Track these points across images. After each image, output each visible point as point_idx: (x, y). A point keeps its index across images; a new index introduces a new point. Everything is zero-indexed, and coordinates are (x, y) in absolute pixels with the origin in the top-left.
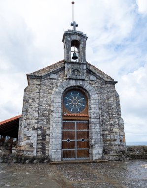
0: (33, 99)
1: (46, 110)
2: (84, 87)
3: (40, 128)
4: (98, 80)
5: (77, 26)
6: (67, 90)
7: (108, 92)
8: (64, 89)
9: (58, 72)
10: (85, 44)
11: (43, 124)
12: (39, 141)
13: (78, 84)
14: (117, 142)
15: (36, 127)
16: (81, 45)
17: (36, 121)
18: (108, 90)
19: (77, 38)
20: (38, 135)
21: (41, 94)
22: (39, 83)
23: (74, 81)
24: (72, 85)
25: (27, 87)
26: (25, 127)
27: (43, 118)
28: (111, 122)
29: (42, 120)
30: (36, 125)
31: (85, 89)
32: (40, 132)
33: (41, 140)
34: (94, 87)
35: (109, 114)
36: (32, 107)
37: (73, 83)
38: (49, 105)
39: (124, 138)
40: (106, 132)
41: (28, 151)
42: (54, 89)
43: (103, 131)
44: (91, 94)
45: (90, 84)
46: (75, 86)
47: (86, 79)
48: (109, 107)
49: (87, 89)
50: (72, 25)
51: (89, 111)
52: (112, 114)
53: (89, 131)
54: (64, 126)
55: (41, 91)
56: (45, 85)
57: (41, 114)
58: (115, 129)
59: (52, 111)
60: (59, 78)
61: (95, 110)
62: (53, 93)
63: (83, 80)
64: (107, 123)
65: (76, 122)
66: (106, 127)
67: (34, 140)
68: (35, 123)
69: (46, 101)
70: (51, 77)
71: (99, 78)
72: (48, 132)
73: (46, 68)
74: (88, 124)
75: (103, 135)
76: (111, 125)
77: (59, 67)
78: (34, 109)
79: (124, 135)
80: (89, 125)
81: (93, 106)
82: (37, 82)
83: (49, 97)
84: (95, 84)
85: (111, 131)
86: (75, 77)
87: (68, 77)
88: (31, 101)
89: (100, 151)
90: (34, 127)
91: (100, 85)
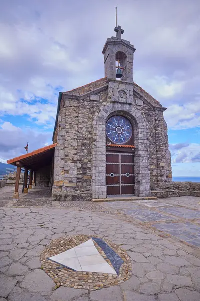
0: (71, 125)
1: (86, 139)
2: (131, 113)
3: (81, 161)
4: (145, 105)
5: (122, 32)
6: (111, 115)
7: (156, 120)
8: (109, 113)
9: (99, 93)
10: (132, 58)
11: (83, 155)
12: (80, 176)
13: (125, 109)
14: (164, 178)
15: (76, 159)
16: (128, 60)
17: (76, 152)
18: (156, 118)
19: (123, 49)
20: (78, 168)
21: (80, 119)
23: (120, 105)
24: (118, 110)
26: (63, 159)
27: (83, 148)
28: (158, 155)
29: (82, 150)
30: (76, 156)
31: (131, 116)
32: (79, 165)
33: (81, 174)
34: (142, 114)
35: (157, 146)
36: (70, 134)
37: (119, 107)
38: (90, 133)
39: (171, 173)
40: (153, 167)
41: (67, 187)
42: (97, 114)
43: (150, 164)
44: (138, 122)
45: (138, 109)
46: (121, 111)
47: (134, 104)
48: (157, 137)
49: (134, 115)
50: (116, 30)
51: (135, 142)
52: (160, 146)
53: (134, 165)
54: (109, 158)
55: (80, 115)
56: (85, 108)
57: (80, 144)
58: (163, 164)
59: (95, 140)
60: (101, 101)
61: (143, 141)
62: (95, 118)
63: (130, 104)
64: (154, 156)
65: (120, 154)
66: (153, 160)
67: (74, 173)
68: (75, 154)
69: (86, 128)
70: (91, 99)
71: (146, 102)
72: (89, 165)
73: (86, 86)
74: (134, 156)
75: (150, 169)
76: (158, 158)
77: (102, 86)
78: (73, 137)
79: (170, 170)
80: (135, 158)
81: (140, 136)
82: (74, 103)
83: (90, 123)
84: (142, 109)
85: (158, 165)
86: (121, 100)
87: (113, 100)
88: (68, 127)
89: (148, 187)
90: (73, 159)
91: (147, 111)
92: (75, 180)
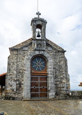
0: (13, 63)
1: (21, 70)
2: (44, 55)
3: (18, 80)
4: (53, 50)
5: (40, 14)
6: (34, 57)
7: (60, 58)
8: (32, 56)
9: (28, 46)
10: (45, 27)
11: (19, 78)
12: (18, 88)
13: (41, 53)
14: (65, 89)
15: (16, 80)
16: (43, 28)
17: (16, 76)
18: (60, 56)
19: (40, 23)
20: (17, 84)
21: (18, 60)
22: (16, 53)
23: (38, 52)
25: (10, 56)
26: (9, 80)
27: (20, 74)
28: (61, 77)
29: (19, 75)
30: (16, 78)
31: (45, 56)
32: (18, 83)
33: (18, 87)
34: (51, 55)
35: (60, 71)
36: (13, 67)
37: (37, 53)
38: (23, 66)
39: (69, 86)
40: (58, 83)
41: (11, 93)
42: (26, 57)
43: (56, 82)
44: (48, 60)
45: (48, 53)
46: (39, 55)
47: (46, 50)
48: (60, 67)
50: (37, 14)
51: (47, 70)
52: (62, 72)
53: (47, 82)
54: (32, 79)
55: (18, 58)
56: (20, 54)
57: (18, 72)
58: (64, 81)
59: (25, 70)
60: (29, 50)
61: (51, 69)
62: (25, 59)
63: (44, 51)
64: (58, 77)
65: (39, 77)
66: (58, 79)
67: (14, 87)
68: (15, 77)
69: (21, 64)
70: (23, 49)
72: (22, 83)
73: (21, 44)
74: (47, 77)
75: (56, 85)
76: (61, 78)
77: (29, 43)
78: (14, 69)
79: (69, 85)
81: (49, 67)
82: (15, 52)
83: (23, 61)
84: (52, 52)
85: (61, 82)
86: (38, 49)
87: (34, 49)
88: (12, 64)
90: (14, 80)
91: (55, 53)
92: (15, 90)
